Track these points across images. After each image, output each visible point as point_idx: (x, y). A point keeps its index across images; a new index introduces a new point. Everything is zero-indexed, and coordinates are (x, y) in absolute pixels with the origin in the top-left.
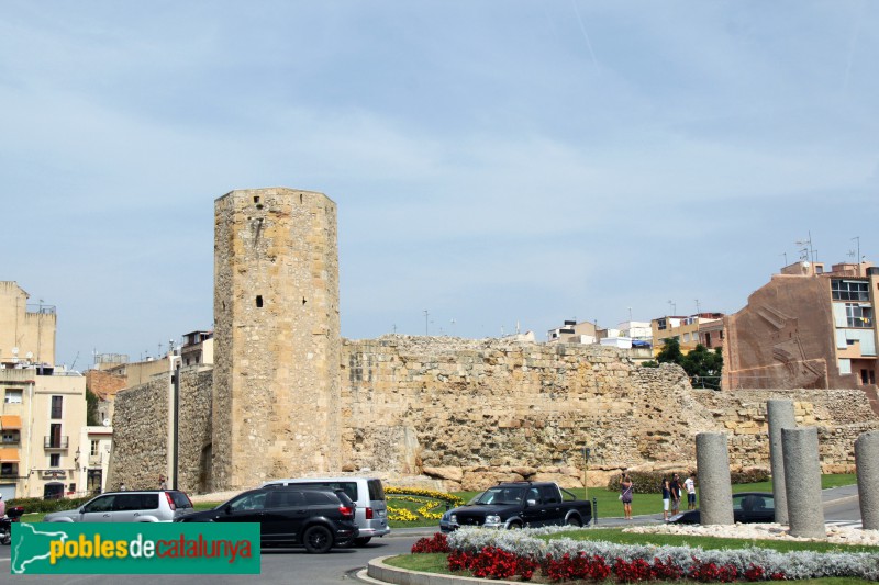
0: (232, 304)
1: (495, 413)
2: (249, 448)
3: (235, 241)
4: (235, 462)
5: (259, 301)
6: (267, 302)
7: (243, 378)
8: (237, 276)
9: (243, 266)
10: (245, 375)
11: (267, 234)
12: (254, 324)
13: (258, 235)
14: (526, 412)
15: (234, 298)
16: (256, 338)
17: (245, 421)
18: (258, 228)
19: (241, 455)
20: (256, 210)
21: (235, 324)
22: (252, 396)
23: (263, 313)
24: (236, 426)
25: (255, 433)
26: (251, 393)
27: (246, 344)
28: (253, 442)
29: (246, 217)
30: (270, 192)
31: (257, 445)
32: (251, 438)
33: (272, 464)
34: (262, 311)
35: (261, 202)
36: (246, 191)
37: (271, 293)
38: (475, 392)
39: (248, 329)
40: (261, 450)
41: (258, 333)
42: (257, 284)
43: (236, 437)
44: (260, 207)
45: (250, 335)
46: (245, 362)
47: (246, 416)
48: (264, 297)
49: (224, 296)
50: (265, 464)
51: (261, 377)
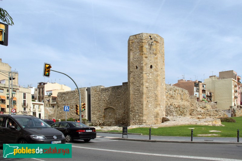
0: (143, 67)
1: (176, 104)
2: (149, 109)
3: (144, 48)
4: (144, 113)
5: (151, 67)
6: (154, 67)
7: (147, 89)
8: (144, 58)
9: (146, 56)
10: (147, 88)
11: (154, 47)
12: (150, 73)
13: (151, 47)
14: (179, 104)
15: (144, 65)
16: (151, 77)
17: (148, 101)
18: (151, 45)
19: (146, 111)
20: (150, 40)
21: (144, 73)
22: (149, 94)
23: (153, 70)
24: (145, 103)
25: (151, 105)
26: (150, 93)
27: (148, 79)
28: (150, 107)
29: (147, 41)
30: (154, 35)
31: (151, 108)
32: (149, 106)
33: (156, 114)
34: (152, 70)
35: (152, 38)
36: (147, 34)
37: (155, 65)
38: (173, 99)
39: (148, 74)
40: (152, 110)
41: (151, 76)
42: (151, 62)
43: (144, 106)
44: (151, 39)
45: (149, 77)
46: (147, 84)
47: (148, 100)
48: (153, 66)
49: (137, 64)
50: (154, 114)
51: (152, 89)
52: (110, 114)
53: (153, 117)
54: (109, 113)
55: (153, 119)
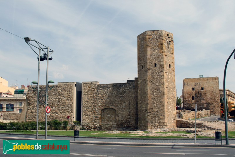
0: (163, 65)
2: (169, 111)
3: (164, 45)
4: (166, 115)
6: (172, 67)
7: (167, 89)
8: (164, 56)
9: (166, 54)
11: (171, 46)
12: (169, 73)
13: (169, 46)
15: (164, 63)
16: (169, 77)
18: (169, 44)
19: (168, 113)
20: (168, 38)
21: (165, 71)
22: (169, 95)
23: (171, 70)
24: (166, 104)
25: (170, 106)
26: (169, 94)
27: (167, 78)
28: (170, 109)
29: (166, 39)
30: (171, 34)
32: (169, 108)
35: (169, 36)
36: (165, 31)
37: (173, 64)
39: (167, 74)
40: (172, 112)
41: (170, 76)
42: (169, 61)
43: (165, 107)
44: (169, 38)
46: (167, 84)
47: (168, 101)
48: (171, 65)
49: (156, 62)
50: (173, 116)
51: (171, 89)
52: (109, 116)
53: (172, 119)
54: (108, 114)
55: (172, 122)
